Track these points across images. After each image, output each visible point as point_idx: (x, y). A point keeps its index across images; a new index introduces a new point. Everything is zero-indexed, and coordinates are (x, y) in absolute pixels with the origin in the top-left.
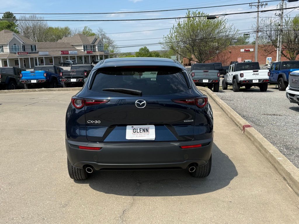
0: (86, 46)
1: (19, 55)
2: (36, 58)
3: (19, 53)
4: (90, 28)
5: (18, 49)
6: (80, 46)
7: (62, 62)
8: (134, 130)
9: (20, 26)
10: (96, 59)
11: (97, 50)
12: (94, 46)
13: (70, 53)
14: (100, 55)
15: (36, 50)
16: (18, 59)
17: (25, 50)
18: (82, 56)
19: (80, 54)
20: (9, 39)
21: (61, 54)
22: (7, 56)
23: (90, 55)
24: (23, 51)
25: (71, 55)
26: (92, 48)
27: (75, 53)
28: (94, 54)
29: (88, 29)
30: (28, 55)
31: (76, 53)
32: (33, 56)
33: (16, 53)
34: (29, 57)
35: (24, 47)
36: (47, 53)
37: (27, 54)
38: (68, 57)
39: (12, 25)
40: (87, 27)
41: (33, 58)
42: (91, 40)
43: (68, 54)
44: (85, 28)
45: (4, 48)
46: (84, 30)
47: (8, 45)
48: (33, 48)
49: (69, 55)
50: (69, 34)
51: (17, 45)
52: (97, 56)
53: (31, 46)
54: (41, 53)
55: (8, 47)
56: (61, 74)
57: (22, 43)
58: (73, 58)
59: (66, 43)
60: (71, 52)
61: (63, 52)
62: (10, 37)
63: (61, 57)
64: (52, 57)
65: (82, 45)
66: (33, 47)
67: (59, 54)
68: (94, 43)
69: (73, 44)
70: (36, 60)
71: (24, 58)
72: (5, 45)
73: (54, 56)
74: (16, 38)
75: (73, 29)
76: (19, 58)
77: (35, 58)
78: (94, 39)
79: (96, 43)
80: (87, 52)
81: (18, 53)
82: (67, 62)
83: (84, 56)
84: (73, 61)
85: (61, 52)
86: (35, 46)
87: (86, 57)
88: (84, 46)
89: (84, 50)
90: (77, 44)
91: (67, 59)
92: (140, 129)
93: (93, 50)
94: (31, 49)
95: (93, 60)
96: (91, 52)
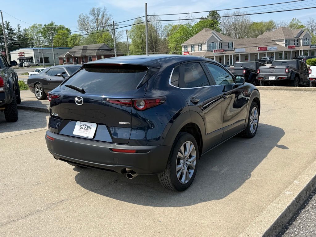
0: (289, 40)
1: (215, 53)
2: (232, 55)
3: (216, 51)
4: (299, 20)
5: (215, 47)
6: (282, 40)
7: (258, 59)
8: (81, 126)
9: (223, 23)
10: (299, 55)
11: (301, 45)
12: (298, 40)
13: (269, 49)
14: (304, 51)
15: (232, 47)
16: (214, 57)
17: (221, 48)
18: (282, 52)
19: (280, 50)
20: (208, 38)
21: (259, 50)
22: (204, 54)
23: (291, 50)
24: (220, 48)
25: (269, 51)
26: (296, 42)
27: (274, 48)
28: (297, 49)
29: (296, 21)
30: (223, 53)
31: (276, 48)
32: (229, 53)
33: (213, 51)
34: (225, 55)
35: (221, 44)
36: (243, 50)
37: (223, 51)
38: (266, 53)
39: (215, 23)
40: (295, 19)
41: (228, 56)
42: (295, 33)
43: (266, 50)
44: (293, 20)
45: (202, 46)
46: (291, 23)
47: (206, 43)
48: (230, 46)
49: (267, 52)
50: (273, 28)
51: (214, 43)
52: (301, 51)
53: (229, 43)
54: (236, 50)
55: (206, 46)
56: (258, 71)
57: (219, 41)
58: (271, 54)
59: (267, 38)
60: (270, 47)
61: (261, 49)
62: (209, 35)
63: (257, 53)
64: (248, 54)
65: (284, 39)
66: (230, 44)
67: (256, 50)
68: (299, 37)
69: (275, 39)
70: (231, 58)
71: (220, 56)
72: (204, 43)
73: (250, 53)
74: (214, 36)
75: (279, 23)
76: (215, 55)
77: (230, 55)
78: (299, 32)
79: (301, 37)
80: (288, 47)
81: (214, 51)
82: (264, 58)
83: (284, 52)
84: (269, 58)
85: (259, 48)
86: (232, 43)
87: (287, 53)
88: (286, 40)
89: (286, 45)
90: (279, 39)
91: (265, 55)
92: (85, 126)
93: (296, 45)
94: (228, 46)
95: (296, 56)
96: (294, 47)
